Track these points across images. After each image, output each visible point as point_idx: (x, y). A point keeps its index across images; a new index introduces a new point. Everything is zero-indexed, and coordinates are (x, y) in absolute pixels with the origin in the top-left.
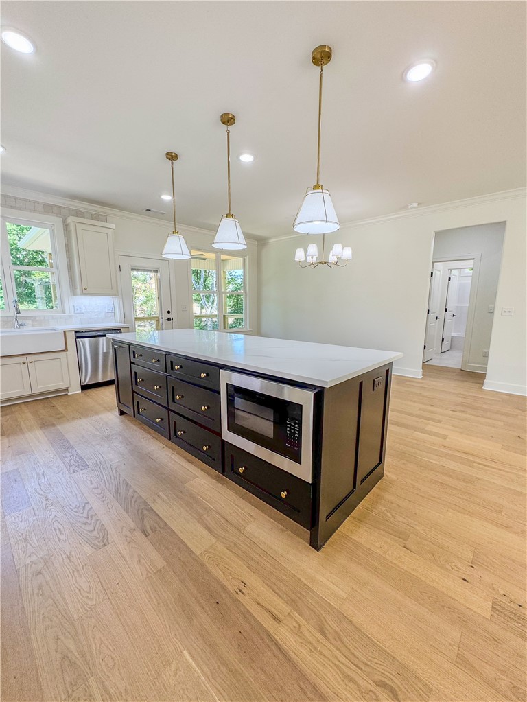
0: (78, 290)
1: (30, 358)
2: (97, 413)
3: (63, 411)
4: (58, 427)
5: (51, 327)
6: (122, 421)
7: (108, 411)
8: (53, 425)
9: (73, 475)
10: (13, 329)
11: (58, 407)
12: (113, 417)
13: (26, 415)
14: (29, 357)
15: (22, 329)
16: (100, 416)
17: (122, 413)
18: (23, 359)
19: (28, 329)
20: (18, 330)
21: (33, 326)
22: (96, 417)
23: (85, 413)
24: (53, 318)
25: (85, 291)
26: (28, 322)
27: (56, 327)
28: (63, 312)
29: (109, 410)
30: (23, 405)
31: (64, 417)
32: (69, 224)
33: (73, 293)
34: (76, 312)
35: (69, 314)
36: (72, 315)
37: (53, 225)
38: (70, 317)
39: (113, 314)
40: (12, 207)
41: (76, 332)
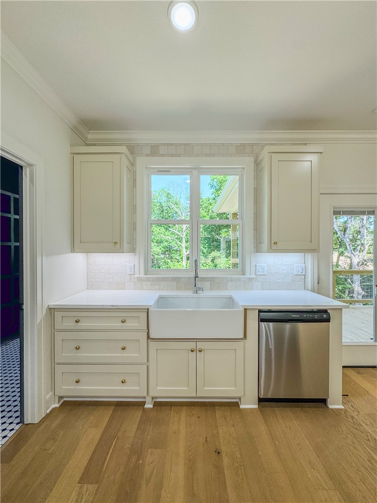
0: (265, 245)
1: (200, 345)
14: (199, 343)
18: (192, 345)
21: (210, 290)
25: (275, 247)
26: (207, 284)
28: (244, 273)
32: (261, 161)
33: (258, 249)
34: (257, 274)
35: (249, 276)
36: (253, 278)
37: (244, 168)
38: (251, 279)
39: (303, 277)
40: (207, 155)
41: (260, 311)
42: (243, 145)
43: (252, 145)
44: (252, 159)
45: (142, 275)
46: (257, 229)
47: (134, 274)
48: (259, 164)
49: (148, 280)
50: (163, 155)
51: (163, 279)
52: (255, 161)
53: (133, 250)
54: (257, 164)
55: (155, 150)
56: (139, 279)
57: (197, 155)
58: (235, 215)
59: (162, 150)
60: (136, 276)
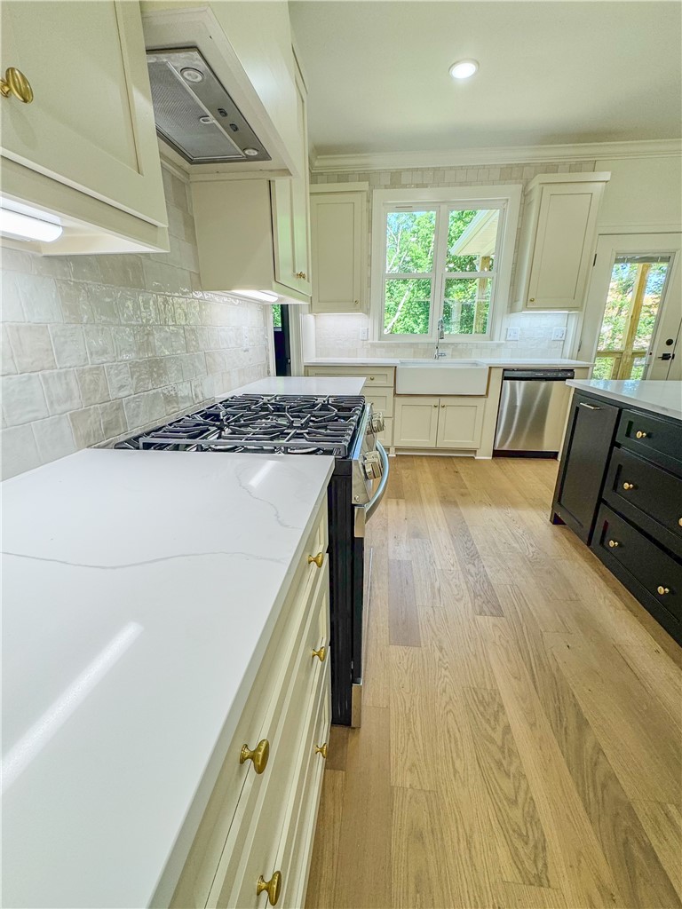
0: (521, 303)
1: (444, 401)
2: (514, 505)
3: (467, 483)
4: (462, 510)
5: (472, 360)
6: (555, 537)
7: (531, 506)
8: (455, 504)
9: (478, 617)
10: (432, 360)
11: (462, 475)
12: (539, 520)
13: (425, 477)
14: (442, 399)
15: (442, 360)
16: (520, 512)
17: (556, 521)
18: (435, 401)
19: (449, 362)
20: (436, 361)
21: (452, 356)
22: (512, 512)
23: (499, 499)
24: (477, 347)
25: (530, 303)
26: (448, 351)
27: (479, 360)
28: (492, 338)
29: (535, 504)
30: (424, 460)
31: (470, 495)
32: (531, 191)
33: (512, 309)
34: (508, 339)
35: (498, 342)
36: (502, 344)
37: (507, 200)
38: (499, 345)
39: (562, 343)
40: (462, 184)
41: (504, 370)
42: (510, 167)
43: (522, 166)
44: (520, 187)
45: (376, 341)
46: (514, 284)
47: (367, 340)
48: (527, 195)
49: (382, 346)
50: (405, 186)
51: (398, 345)
52: (523, 191)
53: (367, 312)
54: (526, 194)
55: (396, 180)
56: (373, 345)
57: (449, 185)
58: (486, 259)
59: (405, 179)
60: (370, 341)
